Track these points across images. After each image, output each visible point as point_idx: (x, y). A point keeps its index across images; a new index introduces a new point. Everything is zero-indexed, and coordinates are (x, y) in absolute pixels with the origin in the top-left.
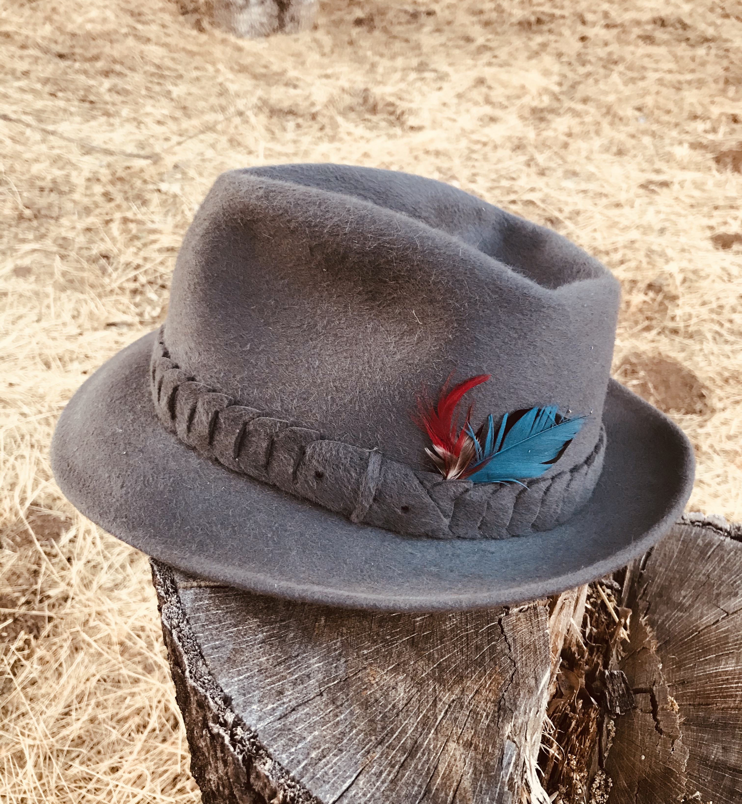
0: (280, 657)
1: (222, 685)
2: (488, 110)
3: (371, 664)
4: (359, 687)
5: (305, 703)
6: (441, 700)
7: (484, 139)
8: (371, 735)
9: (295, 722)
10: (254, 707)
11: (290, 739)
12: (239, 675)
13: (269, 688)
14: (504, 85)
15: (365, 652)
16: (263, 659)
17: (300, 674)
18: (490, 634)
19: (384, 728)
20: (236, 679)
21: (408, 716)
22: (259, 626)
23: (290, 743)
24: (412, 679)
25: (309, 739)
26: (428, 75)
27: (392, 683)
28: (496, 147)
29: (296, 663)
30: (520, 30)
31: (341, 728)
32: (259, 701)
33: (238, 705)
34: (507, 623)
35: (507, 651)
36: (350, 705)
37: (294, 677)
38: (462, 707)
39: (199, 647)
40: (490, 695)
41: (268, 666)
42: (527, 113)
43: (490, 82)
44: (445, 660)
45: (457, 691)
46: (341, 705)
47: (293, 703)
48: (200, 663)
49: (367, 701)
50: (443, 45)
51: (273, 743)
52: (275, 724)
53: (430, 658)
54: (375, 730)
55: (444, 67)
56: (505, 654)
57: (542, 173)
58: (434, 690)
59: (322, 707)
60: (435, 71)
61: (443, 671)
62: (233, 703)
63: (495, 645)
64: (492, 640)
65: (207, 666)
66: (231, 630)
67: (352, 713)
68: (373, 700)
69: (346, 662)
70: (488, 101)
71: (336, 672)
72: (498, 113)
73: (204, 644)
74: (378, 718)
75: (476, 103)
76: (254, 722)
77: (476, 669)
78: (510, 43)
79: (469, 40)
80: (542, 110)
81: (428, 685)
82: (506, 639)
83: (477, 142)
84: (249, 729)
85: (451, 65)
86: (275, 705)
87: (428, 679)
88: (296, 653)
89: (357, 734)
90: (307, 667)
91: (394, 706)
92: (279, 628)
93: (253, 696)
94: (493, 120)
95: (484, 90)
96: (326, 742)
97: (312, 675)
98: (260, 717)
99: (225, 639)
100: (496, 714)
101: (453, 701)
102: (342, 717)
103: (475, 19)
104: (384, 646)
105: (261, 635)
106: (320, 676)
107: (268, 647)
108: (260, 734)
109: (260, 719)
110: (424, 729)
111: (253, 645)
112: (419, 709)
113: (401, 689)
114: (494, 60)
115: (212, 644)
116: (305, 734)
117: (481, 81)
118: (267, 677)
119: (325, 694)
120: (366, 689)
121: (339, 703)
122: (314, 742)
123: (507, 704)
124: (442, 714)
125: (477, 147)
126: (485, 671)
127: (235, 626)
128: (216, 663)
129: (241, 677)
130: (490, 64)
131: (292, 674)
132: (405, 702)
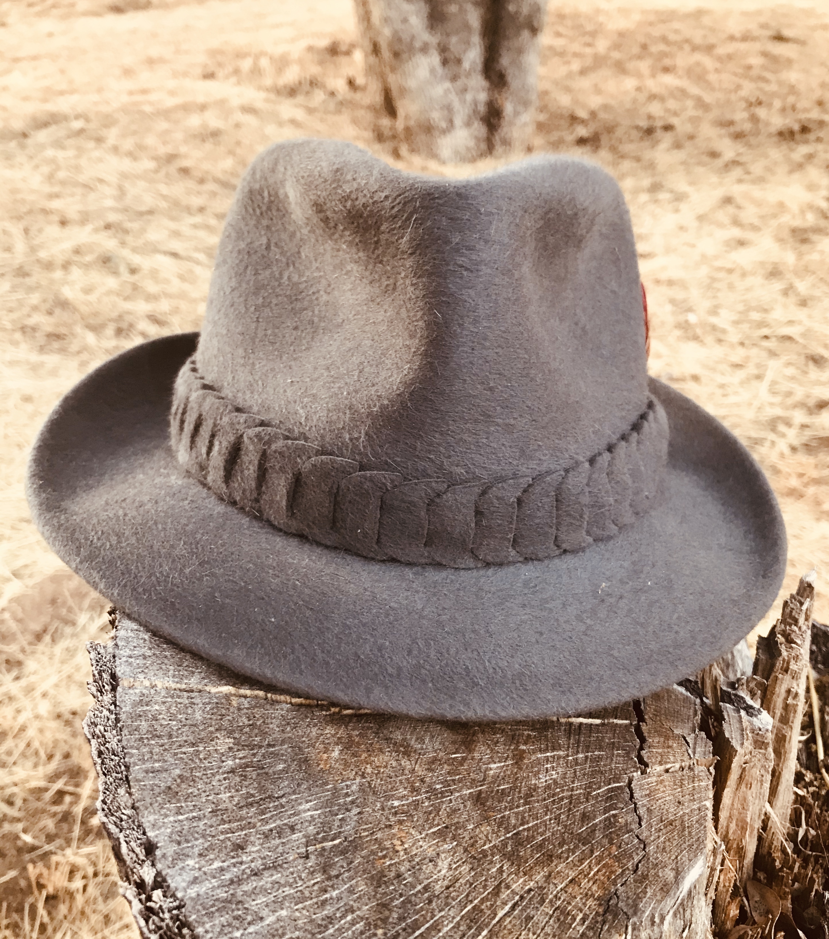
0: (253, 796)
1: (146, 825)
2: (736, 233)
3: (401, 822)
4: (373, 853)
5: (275, 867)
6: (508, 887)
7: (729, 266)
8: (376, 927)
9: (254, 892)
10: (191, 862)
11: (236, 918)
12: (178, 813)
13: (222, 837)
14: (758, 204)
15: (396, 803)
16: (224, 796)
17: (278, 822)
18: (610, 798)
19: (402, 919)
20: (172, 819)
21: (447, 904)
22: (230, 749)
23: (236, 923)
24: (466, 850)
25: (270, 919)
26: (663, 196)
27: (431, 853)
28: (744, 275)
29: (276, 807)
30: (780, 141)
31: (328, 911)
32: (200, 855)
33: (164, 856)
34: (642, 785)
35: (634, 826)
36: (351, 878)
37: (268, 827)
38: (542, 901)
39: (127, 767)
40: (595, 888)
41: (230, 806)
42: (786, 234)
43: (739, 200)
44: (528, 829)
45: (539, 877)
46: (337, 877)
47: (258, 864)
48: (122, 791)
49: (382, 874)
50: (683, 163)
51: (206, 919)
52: (219, 891)
53: (503, 823)
54: (385, 920)
55: (682, 186)
56: (632, 830)
57: (803, 303)
58: (501, 871)
59: (303, 875)
60: (672, 191)
61: (521, 844)
62: (158, 853)
63: (614, 816)
64: (613, 807)
65: (130, 794)
66: (184, 750)
67: (351, 891)
68: (392, 874)
69: (359, 813)
70: (736, 222)
71: (340, 827)
72: (748, 235)
73: (135, 764)
74: (396, 902)
75: (721, 225)
76: (184, 884)
77: (576, 847)
78: (766, 156)
79: (714, 155)
80: (805, 230)
81: (491, 862)
82: (635, 809)
83: (720, 269)
84: (173, 896)
85: (692, 183)
86: (225, 864)
87: (493, 855)
88: (281, 793)
89: (353, 923)
90: (294, 814)
91: (426, 888)
92: (263, 756)
93: (192, 847)
94: (741, 243)
95: (730, 209)
96: (296, 928)
97: (299, 827)
98: (196, 878)
99: (172, 760)
100: (600, 919)
101: (530, 890)
102: (335, 894)
103: (723, 131)
104: (428, 798)
105: (230, 763)
106: (311, 830)
107: (238, 779)
108: (189, 904)
109: (195, 881)
110: (470, 928)
111: (213, 775)
112: (467, 895)
113: (443, 865)
114: (746, 177)
115: (148, 765)
116: (264, 913)
117: (728, 200)
118: (223, 822)
119: (313, 857)
120: (384, 857)
121: (334, 873)
122: (277, 926)
123: (620, 904)
124: (507, 908)
125: (722, 275)
126: (592, 852)
127: (193, 745)
128: (145, 793)
129: (181, 817)
130: (740, 181)
131: (266, 822)
132: (446, 883)
